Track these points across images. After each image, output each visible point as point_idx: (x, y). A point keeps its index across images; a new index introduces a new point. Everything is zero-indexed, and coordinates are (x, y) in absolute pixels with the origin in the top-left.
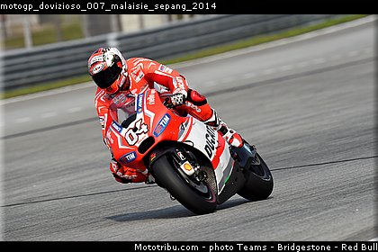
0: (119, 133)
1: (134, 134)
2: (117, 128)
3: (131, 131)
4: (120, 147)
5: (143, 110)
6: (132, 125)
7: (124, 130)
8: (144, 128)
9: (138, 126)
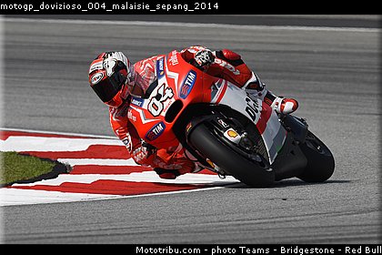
0: (140, 107)
1: (158, 103)
2: (137, 103)
3: (155, 100)
4: (144, 122)
5: (165, 73)
6: (154, 93)
7: (146, 101)
8: (169, 93)
9: (161, 92)
